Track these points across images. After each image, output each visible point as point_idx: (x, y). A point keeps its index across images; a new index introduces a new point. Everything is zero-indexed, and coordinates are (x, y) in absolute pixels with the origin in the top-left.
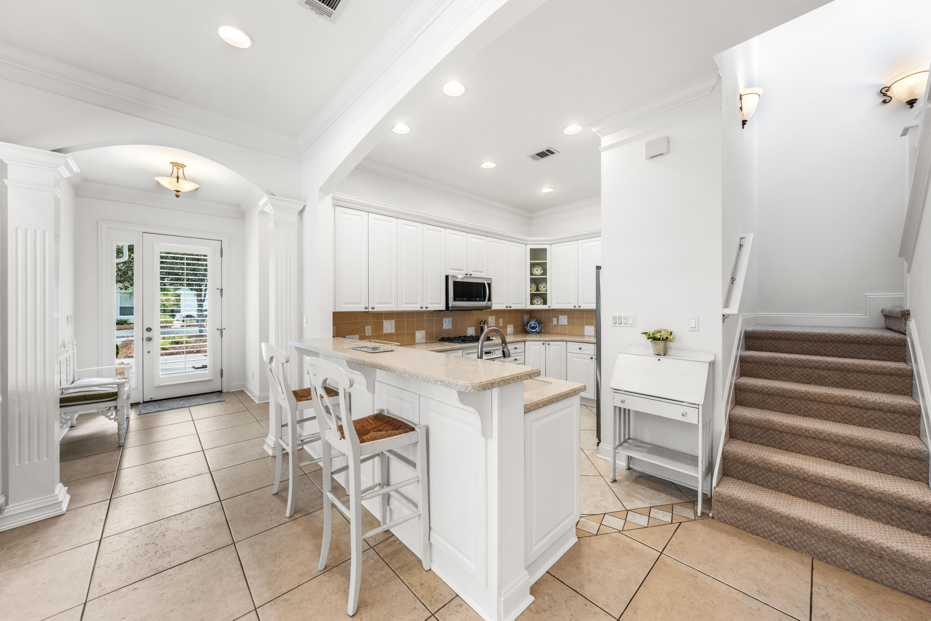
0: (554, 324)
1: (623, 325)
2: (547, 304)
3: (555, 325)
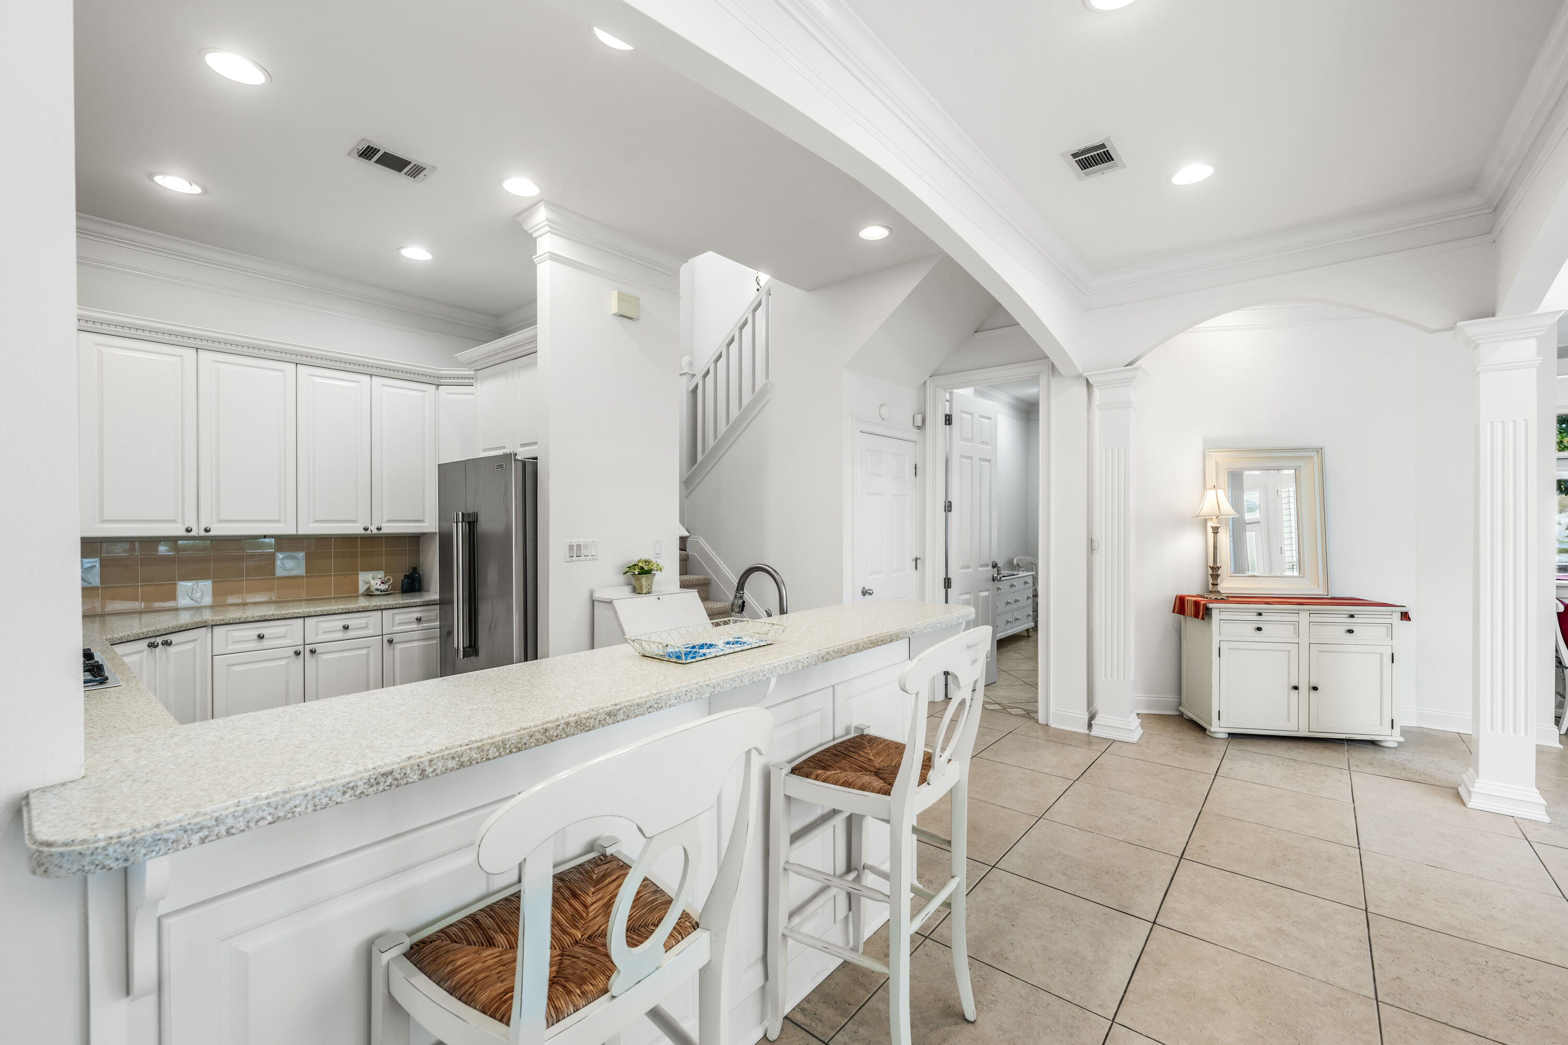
1: (582, 558)
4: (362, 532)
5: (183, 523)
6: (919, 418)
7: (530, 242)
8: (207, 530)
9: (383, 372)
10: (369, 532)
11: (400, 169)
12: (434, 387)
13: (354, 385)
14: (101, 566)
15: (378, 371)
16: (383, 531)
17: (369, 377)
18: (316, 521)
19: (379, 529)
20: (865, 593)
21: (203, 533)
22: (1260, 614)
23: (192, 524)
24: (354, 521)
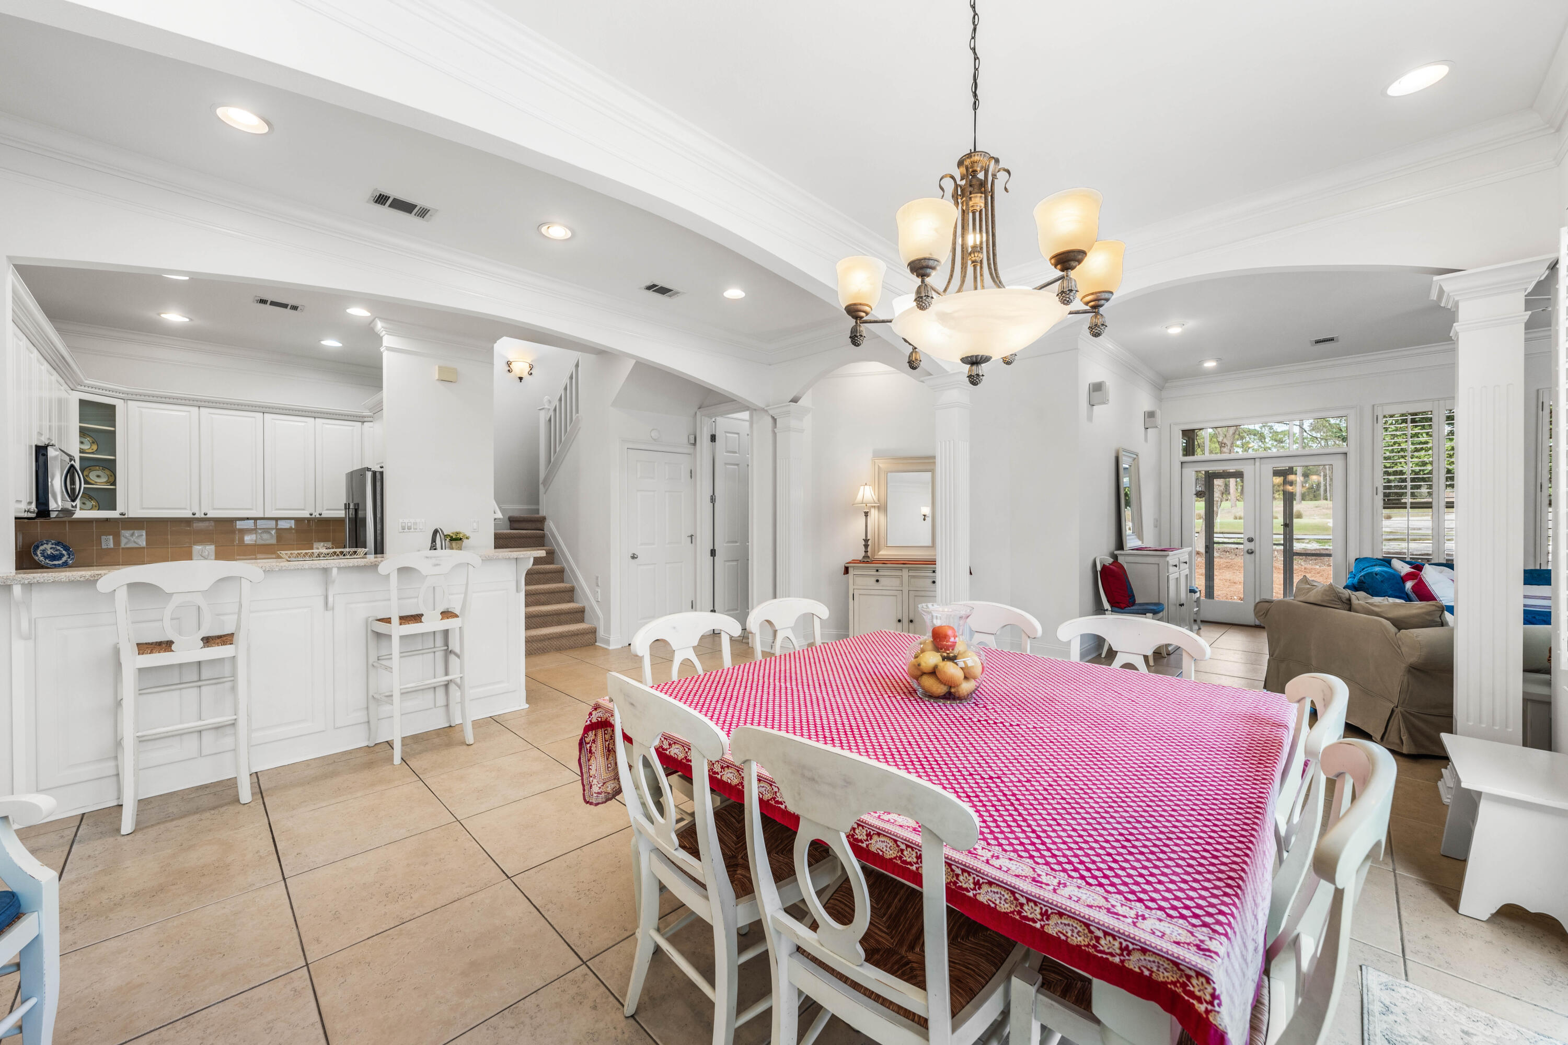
0: (104, 546)
1: (412, 530)
2: (115, 510)
3: (108, 549)
4: (309, 516)
5: (191, 510)
6: (692, 437)
7: (379, 339)
8: (205, 514)
9: (322, 415)
10: (313, 516)
11: (286, 307)
12: (360, 423)
13: (303, 424)
14: (147, 535)
15: (319, 415)
16: (322, 516)
17: (313, 419)
18: (277, 509)
19: (320, 514)
20: (634, 557)
21: (203, 516)
22: (877, 571)
23: (196, 510)
24: (304, 510)
